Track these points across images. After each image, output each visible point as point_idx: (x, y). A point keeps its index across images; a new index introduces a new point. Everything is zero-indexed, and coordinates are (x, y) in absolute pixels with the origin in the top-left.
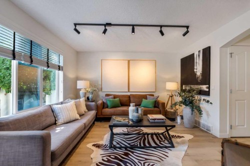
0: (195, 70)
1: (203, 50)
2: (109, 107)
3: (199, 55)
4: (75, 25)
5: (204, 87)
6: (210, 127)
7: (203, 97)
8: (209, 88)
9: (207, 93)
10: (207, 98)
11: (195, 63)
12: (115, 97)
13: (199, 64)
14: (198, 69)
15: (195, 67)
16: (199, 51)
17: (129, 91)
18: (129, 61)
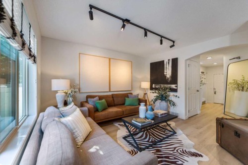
0: (165, 73)
1: (172, 59)
2: (100, 110)
3: (169, 63)
4: (91, 7)
5: (173, 86)
6: (178, 114)
7: (172, 94)
8: (177, 86)
9: (175, 90)
10: (175, 94)
11: (165, 69)
12: (101, 98)
13: (169, 69)
14: (168, 72)
15: (165, 71)
16: (169, 60)
17: (110, 91)
18: (110, 59)
